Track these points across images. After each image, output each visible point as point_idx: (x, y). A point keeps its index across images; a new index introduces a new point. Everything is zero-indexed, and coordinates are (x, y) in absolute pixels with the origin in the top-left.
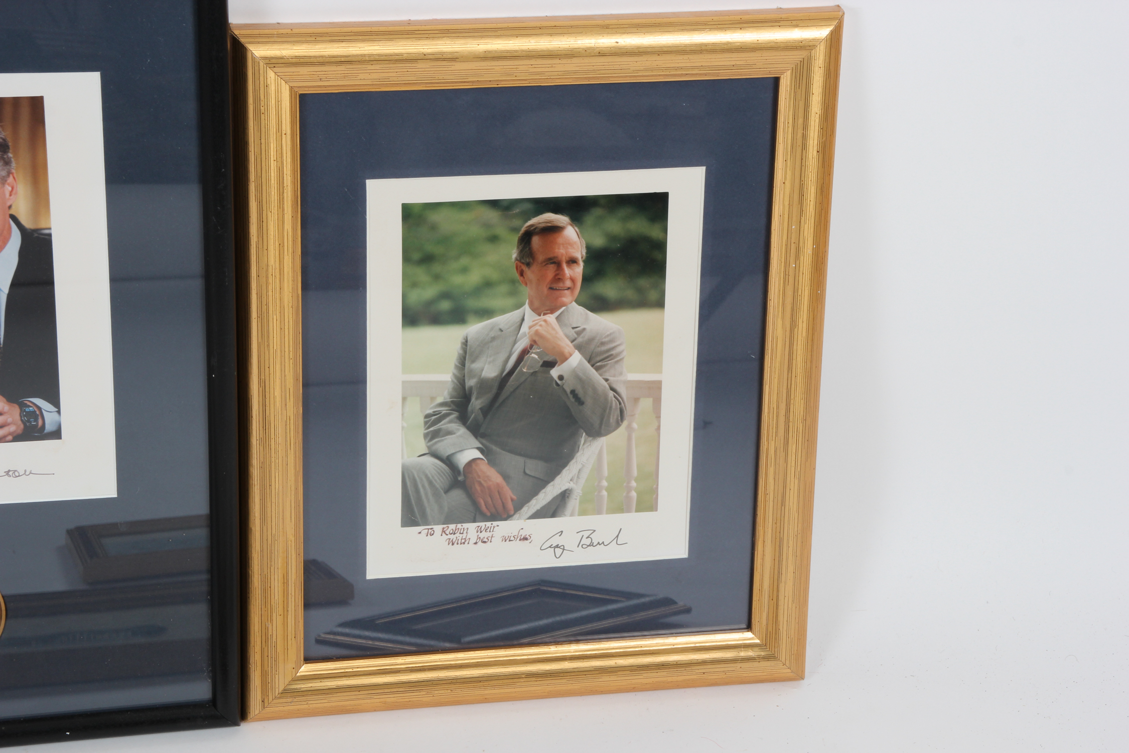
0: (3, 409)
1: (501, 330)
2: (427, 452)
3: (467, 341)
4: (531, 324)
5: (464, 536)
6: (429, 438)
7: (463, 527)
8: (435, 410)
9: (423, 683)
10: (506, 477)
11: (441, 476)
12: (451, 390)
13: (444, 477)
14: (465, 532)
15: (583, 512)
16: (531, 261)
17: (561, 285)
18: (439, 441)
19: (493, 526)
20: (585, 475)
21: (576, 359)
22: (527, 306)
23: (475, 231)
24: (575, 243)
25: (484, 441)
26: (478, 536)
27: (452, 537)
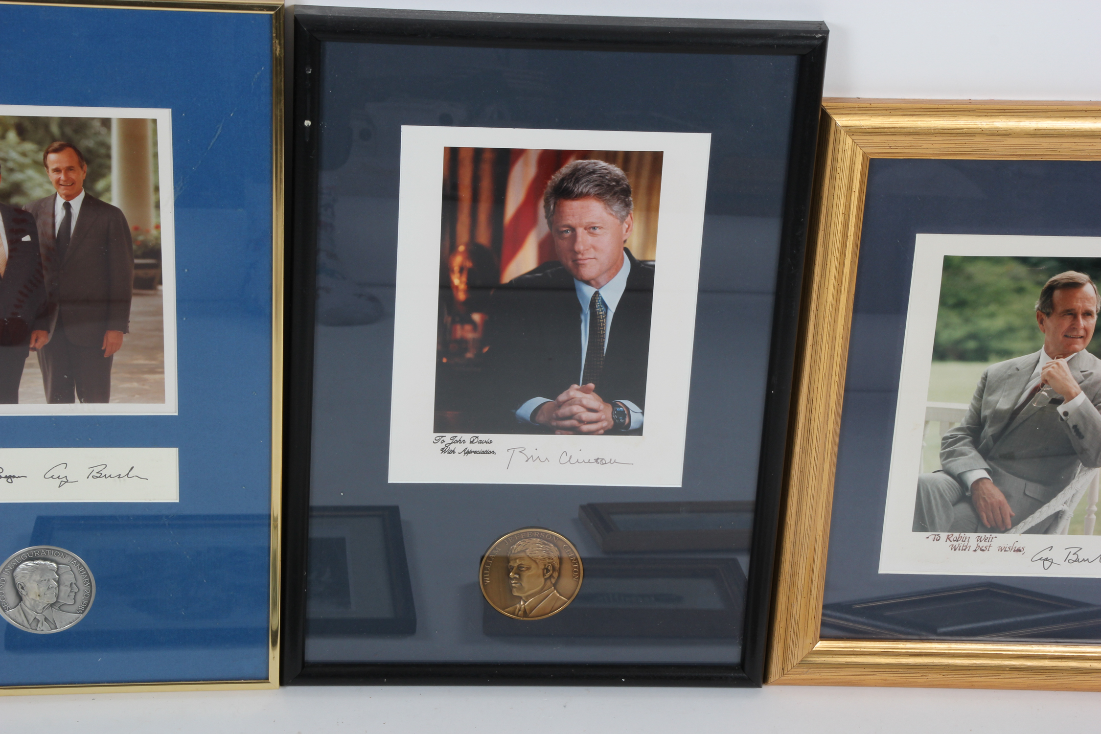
0: (600, 407)
1: (1018, 369)
2: (941, 469)
3: (986, 377)
4: (1045, 365)
5: (966, 543)
6: (944, 458)
7: (965, 536)
8: (952, 434)
9: (919, 667)
10: (1008, 496)
11: (952, 491)
12: (968, 417)
13: (954, 491)
14: (967, 540)
15: (1072, 532)
16: (1051, 311)
17: (1075, 333)
18: (952, 461)
19: (991, 537)
20: (1077, 500)
21: (1081, 399)
22: (1043, 350)
23: (1005, 283)
24: (1092, 298)
25: (992, 463)
26: (978, 544)
27: (955, 543)
